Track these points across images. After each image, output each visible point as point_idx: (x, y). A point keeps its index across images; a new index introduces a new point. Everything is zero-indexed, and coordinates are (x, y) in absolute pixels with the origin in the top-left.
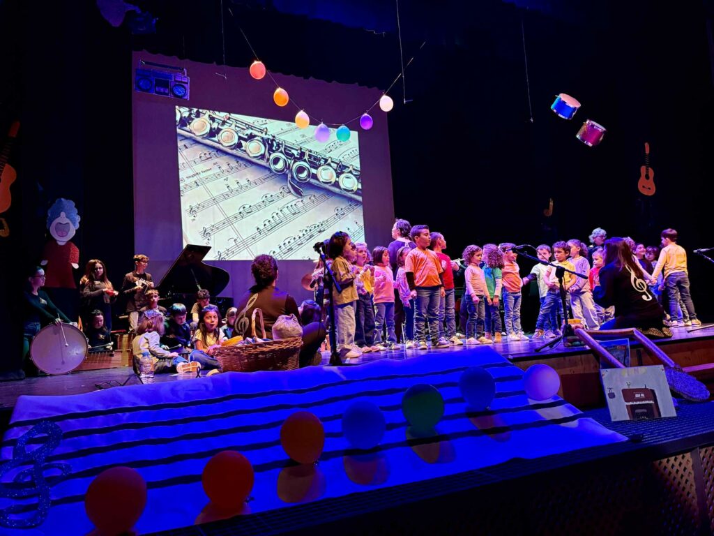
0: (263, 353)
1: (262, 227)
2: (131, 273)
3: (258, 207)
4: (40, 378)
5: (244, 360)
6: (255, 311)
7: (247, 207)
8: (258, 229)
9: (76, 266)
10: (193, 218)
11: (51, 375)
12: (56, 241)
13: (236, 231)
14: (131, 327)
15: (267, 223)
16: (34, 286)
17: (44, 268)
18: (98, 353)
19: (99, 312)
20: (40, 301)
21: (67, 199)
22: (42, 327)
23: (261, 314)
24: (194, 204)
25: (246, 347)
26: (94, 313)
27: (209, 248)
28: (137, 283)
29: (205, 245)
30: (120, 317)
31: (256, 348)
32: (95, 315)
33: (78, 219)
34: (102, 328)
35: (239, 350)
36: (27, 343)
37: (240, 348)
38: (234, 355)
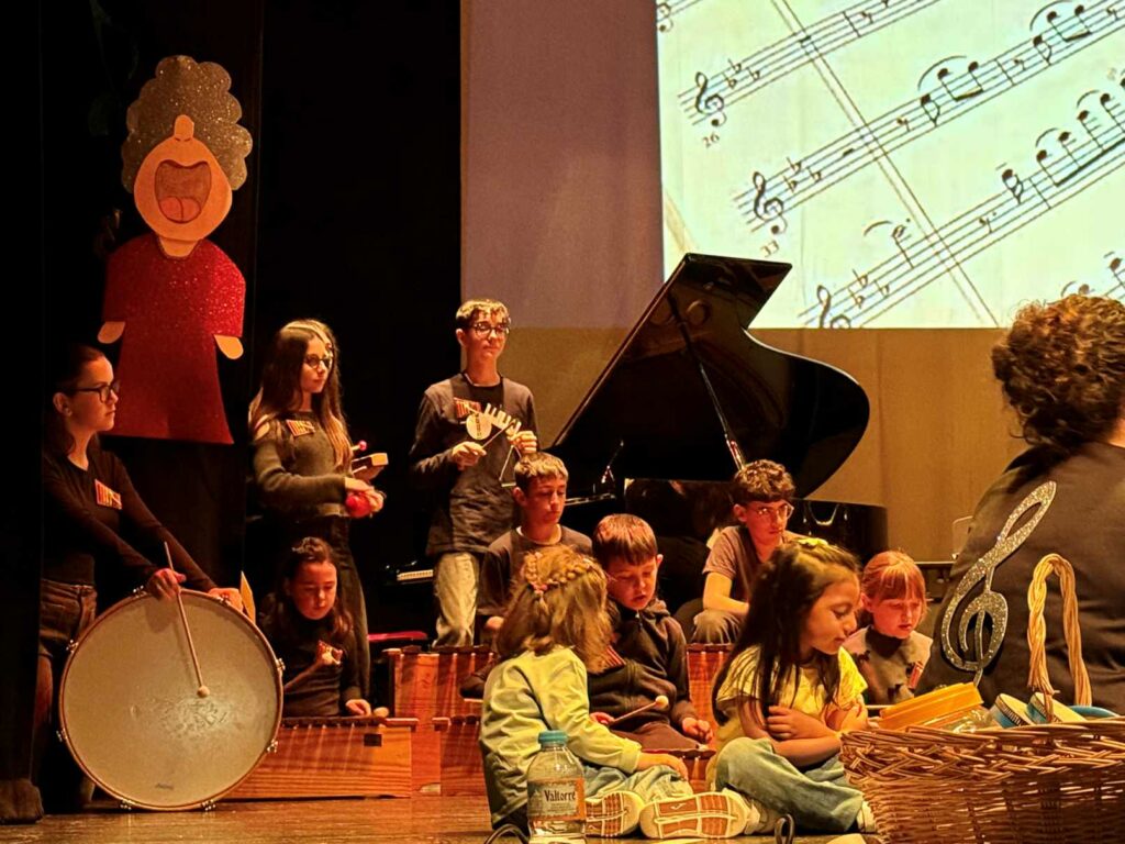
0: (1080, 773)
1: (1026, 167)
2: (447, 382)
3: (1014, 68)
4: (93, 820)
5: (988, 800)
6: (1043, 569)
7: (958, 68)
8: (1007, 175)
9: (232, 348)
10: (709, 129)
11: (137, 811)
12: (154, 237)
13: (905, 189)
14: (445, 622)
15: (1051, 144)
16: (72, 428)
17: (112, 352)
18: (317, 725)
19: (321, 546)
20: (93, 493)
21: (200, 58)
22: (103, 606)
23: (1069, 584)
24: (715, 68)
25: (1003, 740)
26: (300, 550)
27: (782, 270)
28: (470, 423)
29: (761, 256)
30: (403, 576)
31: (1049, 748)
32: (303, 558)
33: (244, 142)
34: (330, 618)
35: (965, 753)
36: (46, 668)
37: (971, 743)
38: (946, 775)
